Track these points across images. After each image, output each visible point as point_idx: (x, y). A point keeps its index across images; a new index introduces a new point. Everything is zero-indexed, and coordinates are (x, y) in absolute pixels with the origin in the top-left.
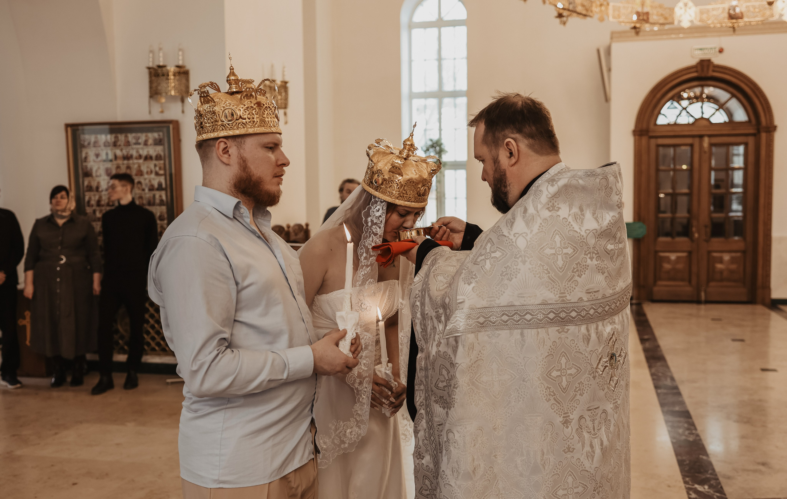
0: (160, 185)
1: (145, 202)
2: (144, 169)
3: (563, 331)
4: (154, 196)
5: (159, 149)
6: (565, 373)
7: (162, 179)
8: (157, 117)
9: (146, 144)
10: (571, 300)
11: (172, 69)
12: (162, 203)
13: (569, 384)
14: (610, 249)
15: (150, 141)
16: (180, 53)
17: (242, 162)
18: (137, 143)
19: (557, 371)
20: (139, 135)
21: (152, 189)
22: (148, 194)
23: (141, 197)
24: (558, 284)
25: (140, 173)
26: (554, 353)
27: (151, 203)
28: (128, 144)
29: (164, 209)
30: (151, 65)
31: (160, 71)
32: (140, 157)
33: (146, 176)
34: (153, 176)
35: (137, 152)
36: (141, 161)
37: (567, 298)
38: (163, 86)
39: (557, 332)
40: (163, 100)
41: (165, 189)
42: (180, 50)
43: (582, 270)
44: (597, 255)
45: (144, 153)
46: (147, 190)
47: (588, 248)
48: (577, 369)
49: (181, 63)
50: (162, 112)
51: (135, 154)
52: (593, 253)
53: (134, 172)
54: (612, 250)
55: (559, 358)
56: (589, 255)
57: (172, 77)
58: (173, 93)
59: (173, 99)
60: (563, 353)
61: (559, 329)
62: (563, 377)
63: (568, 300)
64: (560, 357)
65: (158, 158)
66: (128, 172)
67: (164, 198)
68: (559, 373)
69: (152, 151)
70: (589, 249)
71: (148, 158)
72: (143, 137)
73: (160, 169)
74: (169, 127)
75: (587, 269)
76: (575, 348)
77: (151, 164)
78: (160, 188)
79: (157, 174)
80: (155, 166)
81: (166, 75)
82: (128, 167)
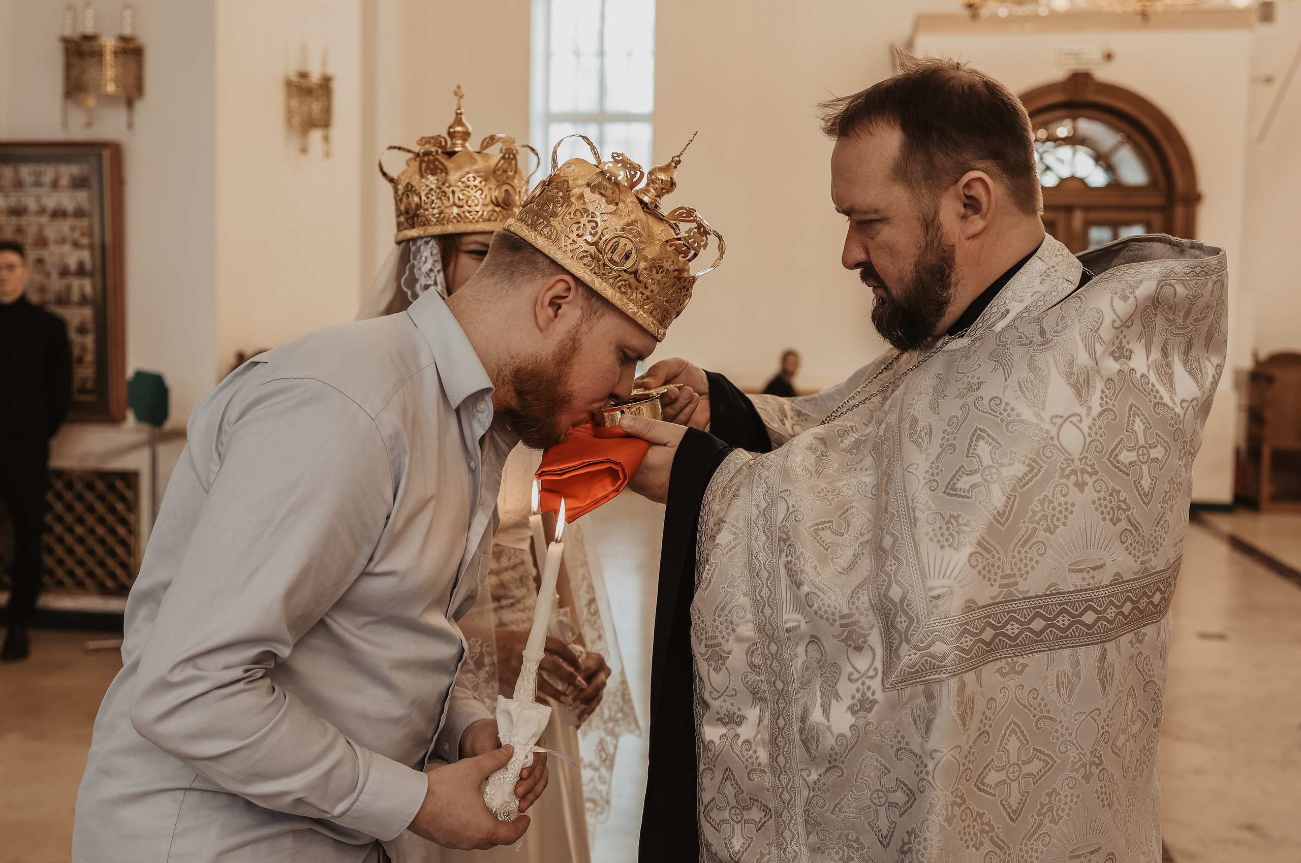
0: (81, 265)
1: (51, 297)
2: (51, 233)
3: (1013, 670)
4: (69, 288)
5: (82, 197)
6: (1016, 774)
7: (85, 255)
8: (78, 132)
9: (55, 185)
10: (1028, 591)
11: (109, 43)
12: (84, 301)
13: (1026, 798)
14: (1127, 462)
15: (64, 181)
16: (128, 13)
17: (568, 347)
18: (38, 184)
19: (997, 771)
20: (42, 168)
21: (64, 272)
22: (56, 284)
23: (42, 289)
24: (996, 554)
25: (42, 242)
26: (990, 726)
27: (63, 300)
28: (19, 184)
29: (87, 313)
30: (68, 33)
31: (86, 46)
32: (42, 211)
33: (54, 248)
34: (67, 248)
35: (38, 199)
36: (44, 219)
37: (1019, 587)
38: (91, 74)
39: (997, 674)
40: (91, 102)
41: (91, 275)
42: (128, 6)
43: (1058, 515)
44: (1095, 477)
45: (51, 201)
46: (54, 275)
47: (1066, 459)
48: (1044, 761)
49: (127, 31)
50: (89, 125)
51: (32, 204)
52: (1083, 471)
53: (29, 239)
54: (1132, 463)
55: (1003, 739)
56: (1073, 478)
57: (109, 58)
58: (111, 88)
59: (110, 100)
60: (1013, 725)
61: (1003, 667)
62: (1012, 784)
63: (1021, 592)
64: (1005, 734)
65: (79, 213)
66: (19, 239)
67: (88, 290)
68: (1001, 776)
69: (67, 200)
70: (1070, 462)
71: (58, 214)
72: (49, 173)
73: (83, 234)
74: (100, 157)
75: (1071, 513)
76: (1039, 709)
77: (65, 226)
78: (81, 271)
79: (76, 245)
80: (73, 229)
81: (98, 54)
82: (19, 230)
